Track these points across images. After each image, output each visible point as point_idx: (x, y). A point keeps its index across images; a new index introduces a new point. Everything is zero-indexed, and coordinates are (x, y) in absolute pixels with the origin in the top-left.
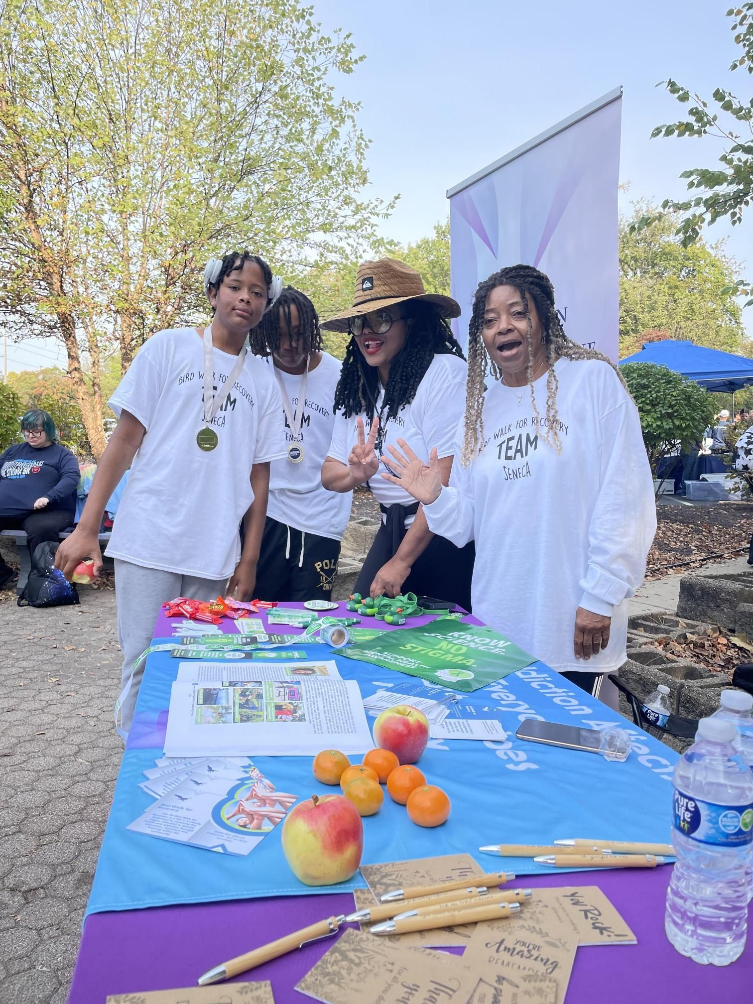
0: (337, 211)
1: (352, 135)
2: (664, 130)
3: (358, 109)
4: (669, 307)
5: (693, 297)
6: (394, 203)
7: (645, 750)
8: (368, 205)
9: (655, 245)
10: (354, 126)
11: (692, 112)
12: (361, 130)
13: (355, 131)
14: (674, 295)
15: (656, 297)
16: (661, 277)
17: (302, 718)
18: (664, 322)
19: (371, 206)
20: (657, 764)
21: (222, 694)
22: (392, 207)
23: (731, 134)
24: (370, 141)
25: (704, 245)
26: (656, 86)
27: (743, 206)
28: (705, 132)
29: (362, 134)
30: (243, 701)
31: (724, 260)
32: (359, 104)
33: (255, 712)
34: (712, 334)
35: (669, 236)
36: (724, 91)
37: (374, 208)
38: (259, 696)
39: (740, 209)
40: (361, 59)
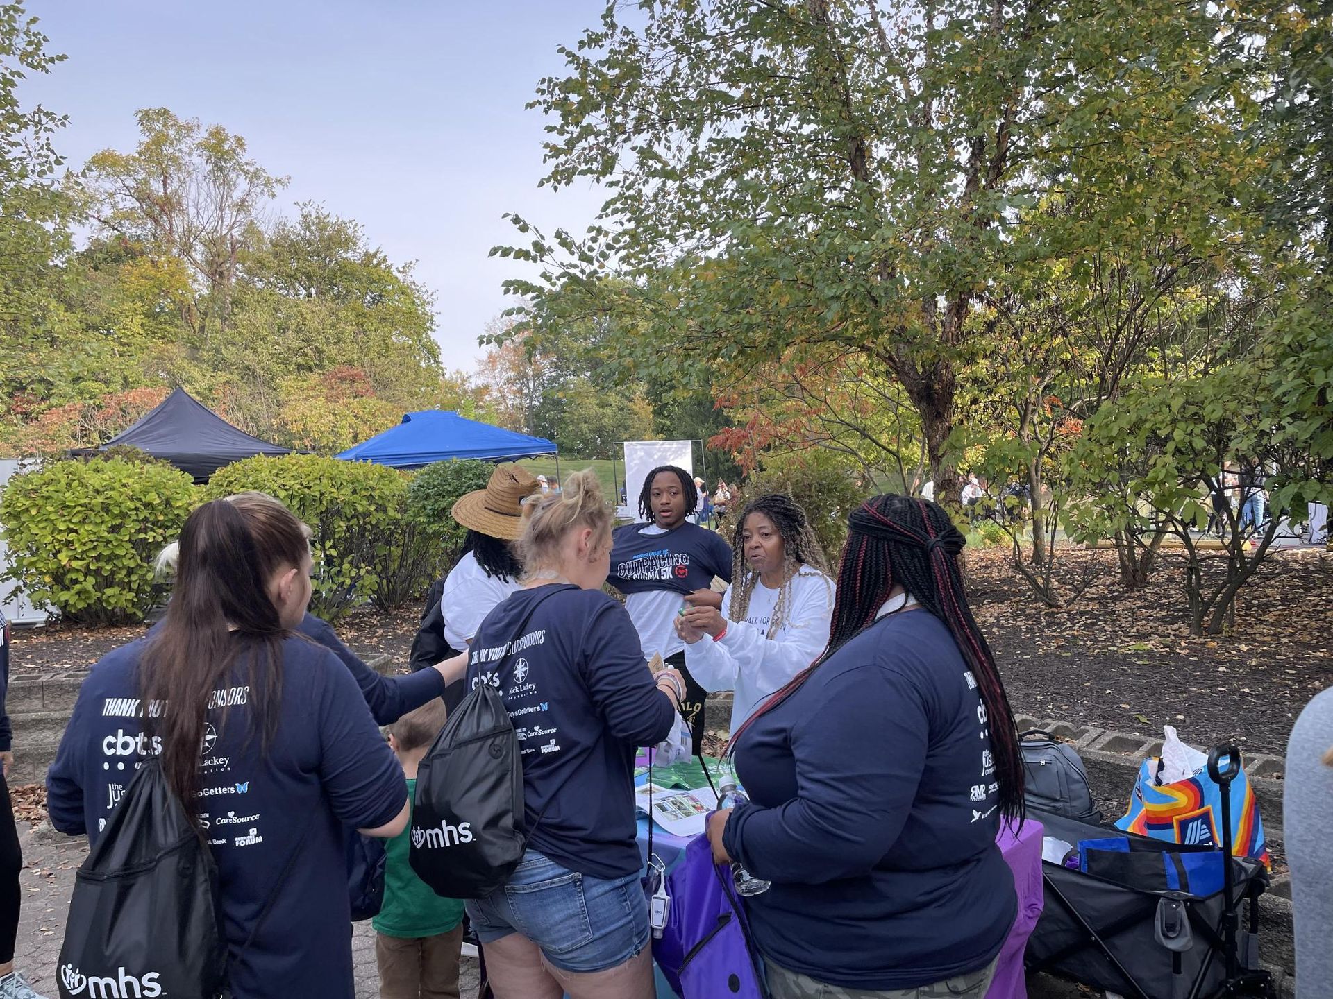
2: (501, 251)
4: (359, 339)
9: (332, 261)
11: (531, 242)
18: (355, 356)
23: (562, 263)
25: (389, 267)
26: (503, 217)
28: (540, 259)
31: (413, 287)
32: (65, 117)
35: (346, 252)
36: (563, 231)
40: (61, 58)
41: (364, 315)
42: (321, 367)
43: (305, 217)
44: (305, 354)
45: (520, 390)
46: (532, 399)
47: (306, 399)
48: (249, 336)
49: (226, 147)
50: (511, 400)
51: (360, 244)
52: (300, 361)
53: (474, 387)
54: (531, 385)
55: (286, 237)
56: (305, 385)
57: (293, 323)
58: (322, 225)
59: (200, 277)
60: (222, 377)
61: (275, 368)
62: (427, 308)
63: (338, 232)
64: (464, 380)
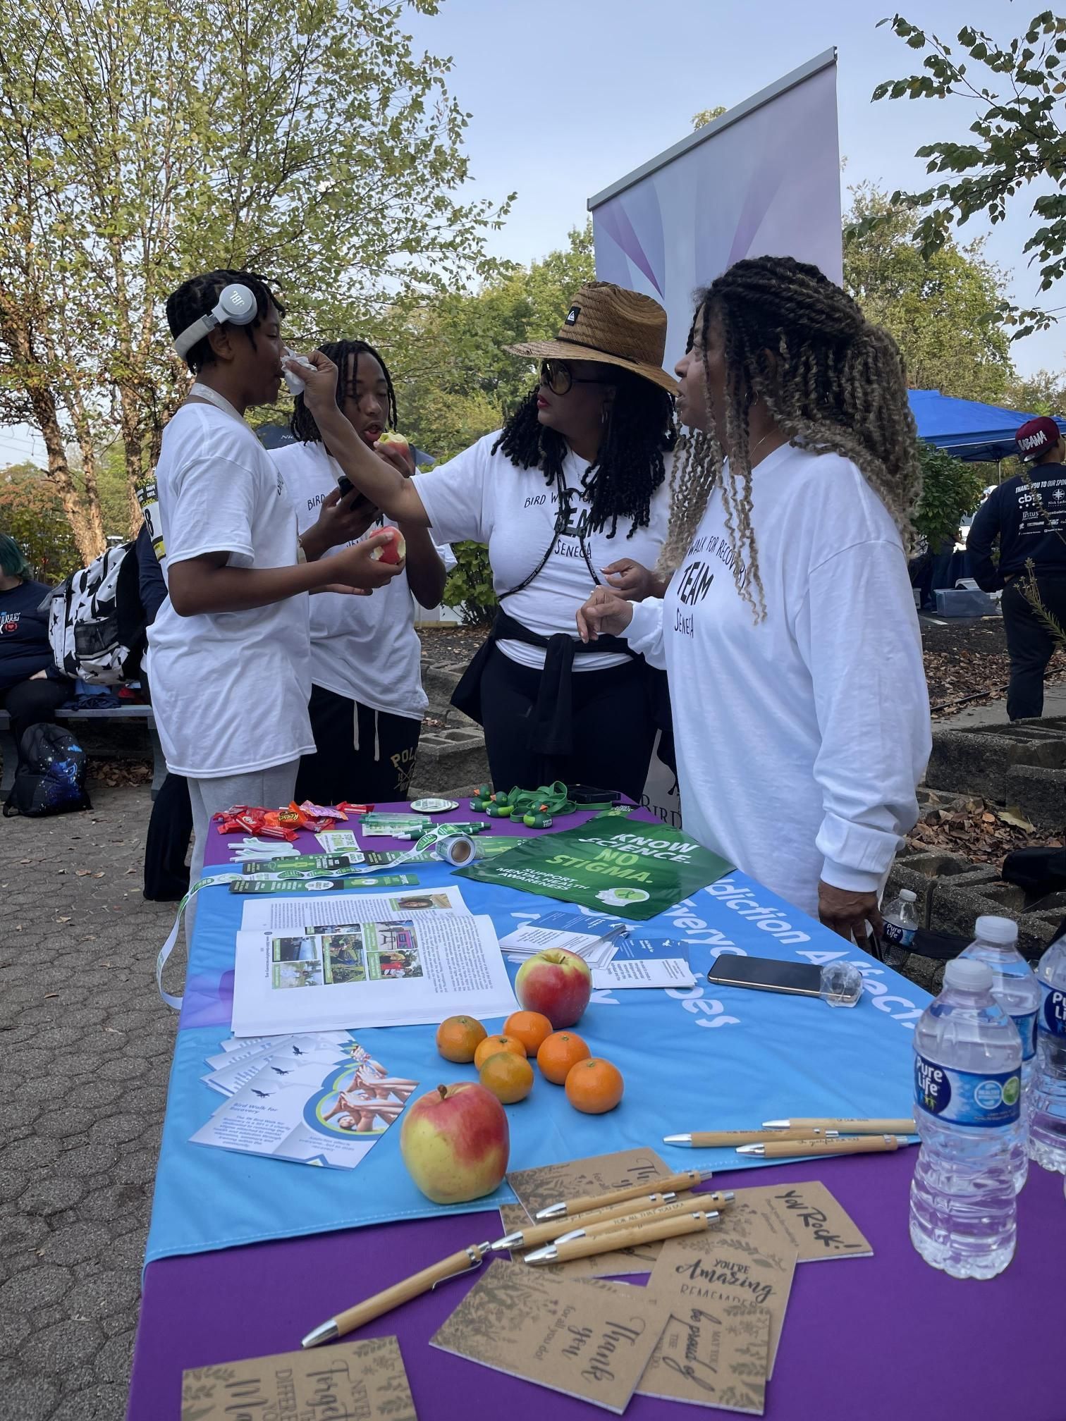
0: (426, 220)
1: (442, 106)
2: (890, 89)
3: (448, 69)
5: (941, 324)
6: (508, 205)
7: (882, 988)
8: (471, 210)
9: (885, 249)
10: (444, 93)
11: (928, 63)
12: (455, 99)
13: (446, 100)
14: (913, 321)
15: (889, 325)
16: (895, 296)
17: (418, 972)
19: (475, 211)
20: (898, 1008)
21: (306, 945)
22: (506, 212)
23: (985, 92)
24: (469, 116)
25: (955, 247)
26: (878, 25)
27: (1006, 195)
28: (949, 91)
29: (456, 105)
30: (336, 953)
31: (983, 267)
32: (450, 60)
33: (353, 967)
34: (969, 377)
35: (904, 235)
36: (973, 31)
37: (479, 215)
38: (358, 945)
39: (1002, 200)
43: (858, 202)
58: (876, 207)
62: (998, 292)
64: (1047, 383)
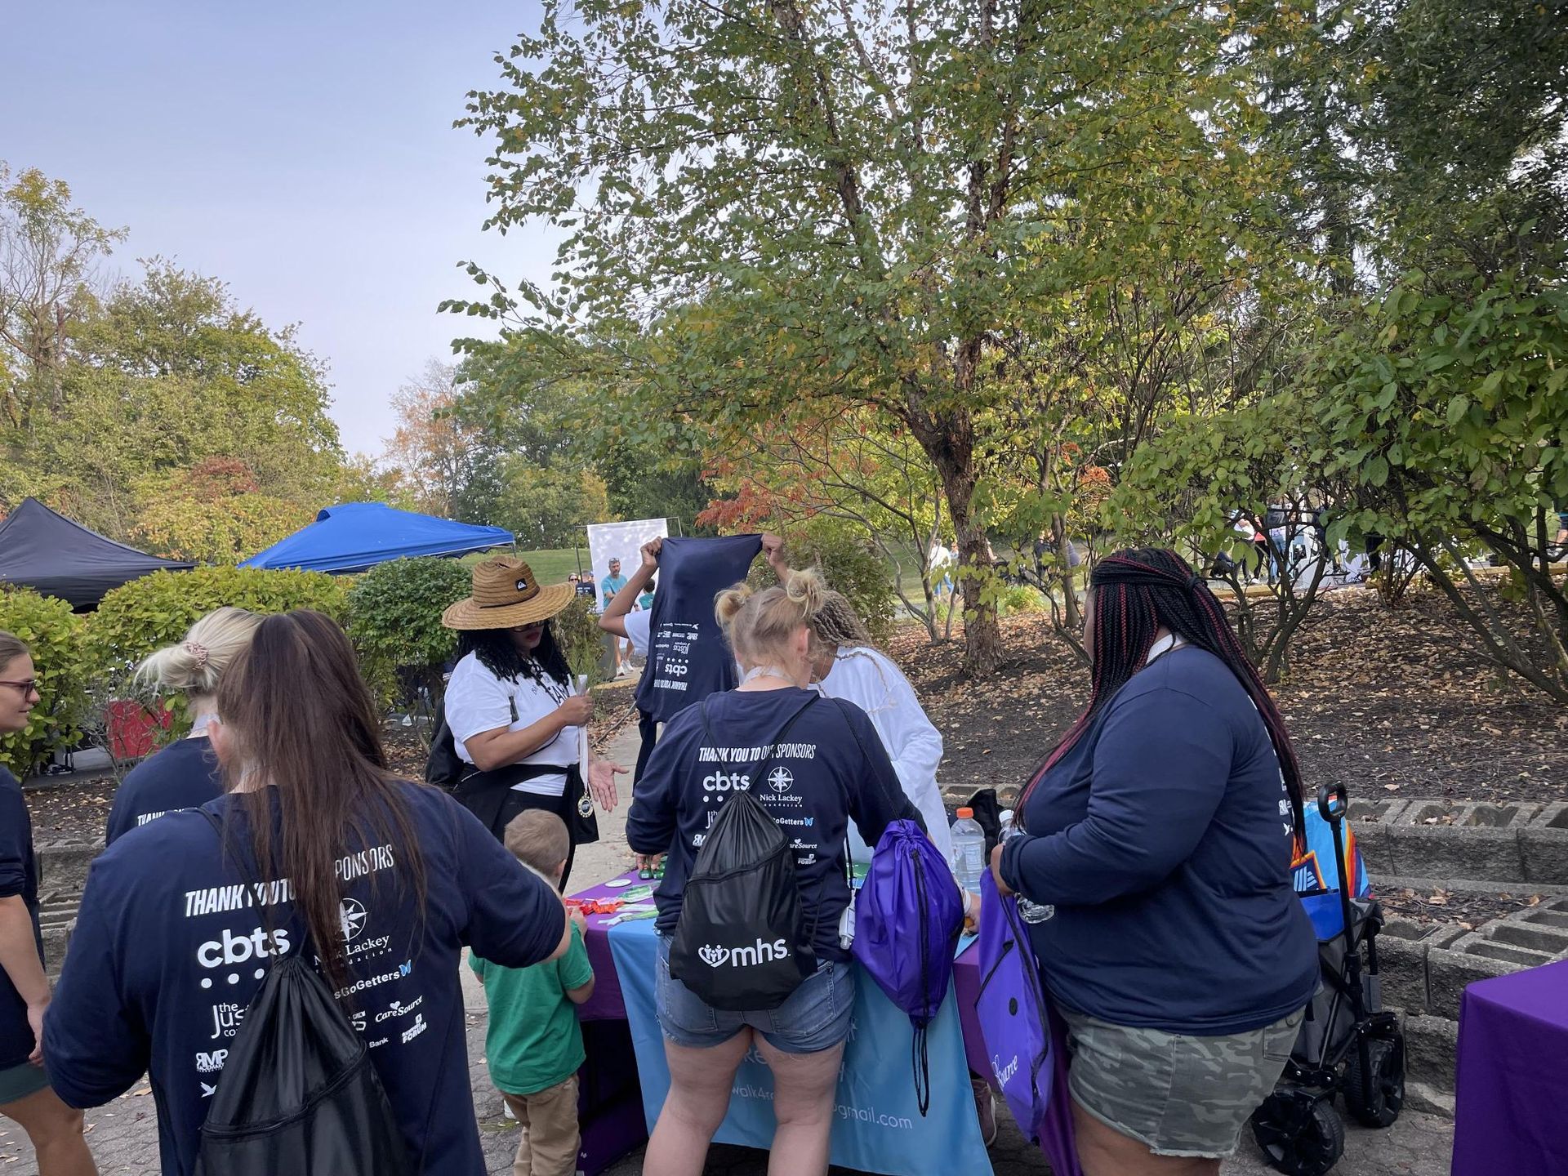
2: (450, 308)
4: (233, 423)
9: (189, 329)
11: (489, 296)
14: (236, 405)
15: (210, 408)
25: (266, 333)
26: (458, 266)
28: (500, 315)
31: (298, 355)
35: (209, 316)
36: (528, 283)
41: (237, 393)
42: (185, 459)
43: (152, 276)
44: (164, 445)
45: (441, 472)
46: (455, 483)
47: (170, 502)
48: (89, 427)
49: (44, 195)
50: (430, 486)
51: (226, 306)
52: (159, 454)
53: (381, 472)
54: (453, 466)
55: (128, 302)
56: (167, 484)
57: (145, 408)
58: (175, 286)
59: (20, 358)
60: (57, 480)
61: (126, 465)
62: (318, 380)
63: (196, 293)
64: (368, 465)
